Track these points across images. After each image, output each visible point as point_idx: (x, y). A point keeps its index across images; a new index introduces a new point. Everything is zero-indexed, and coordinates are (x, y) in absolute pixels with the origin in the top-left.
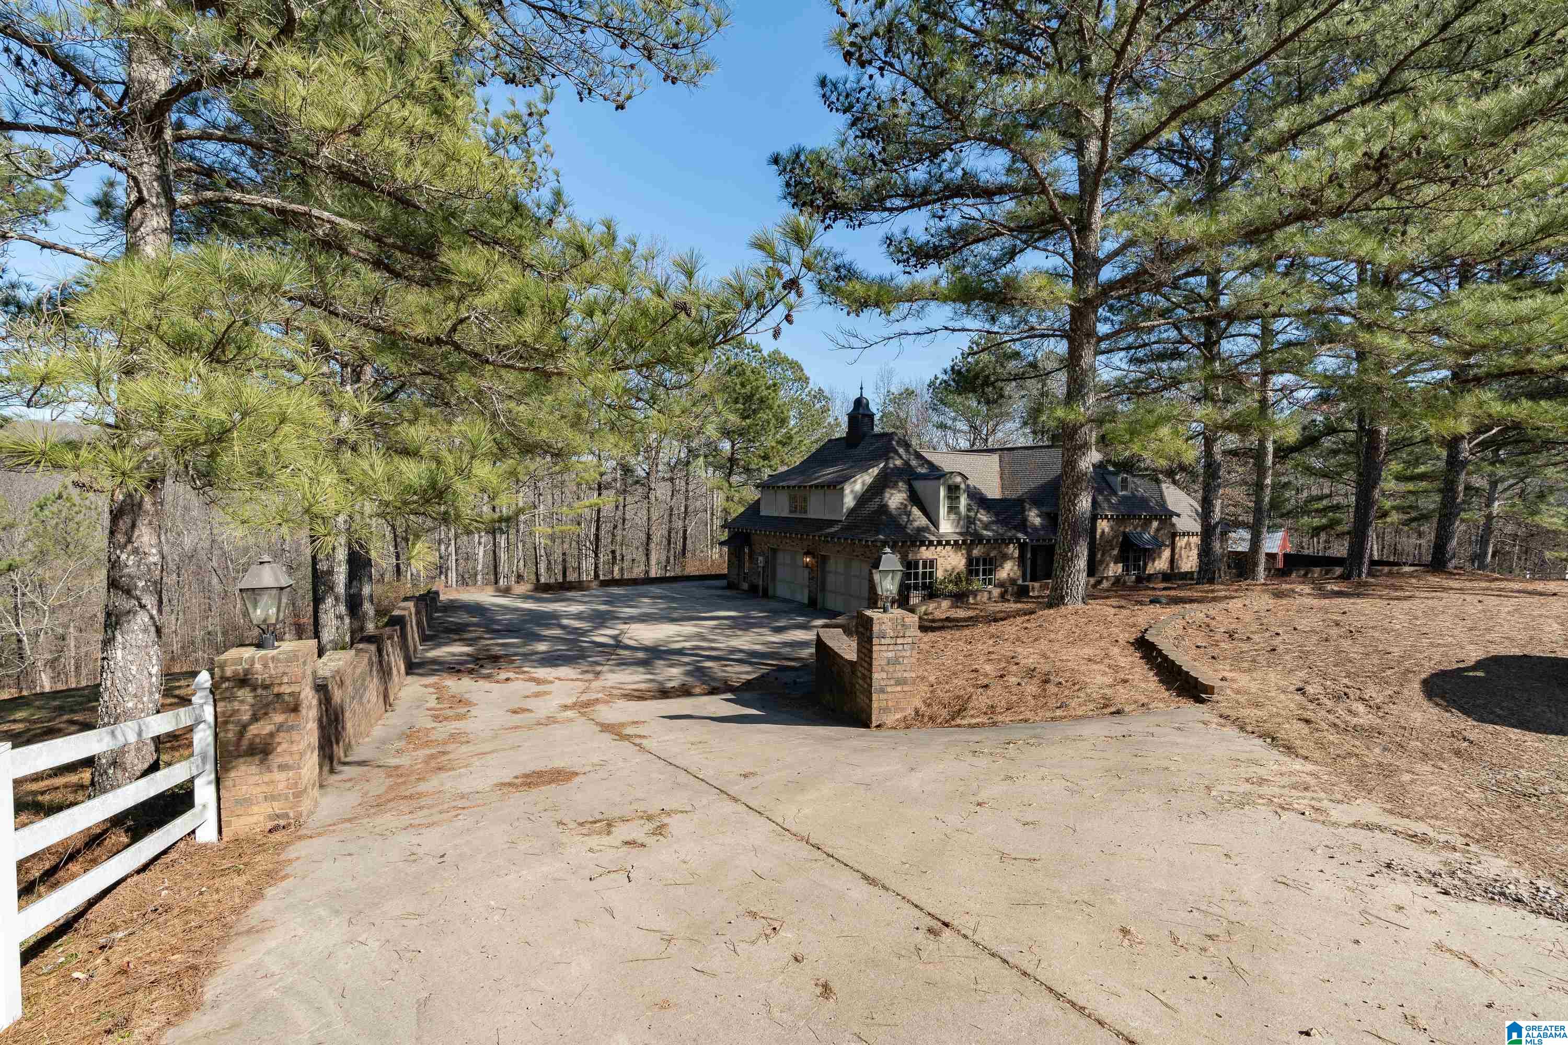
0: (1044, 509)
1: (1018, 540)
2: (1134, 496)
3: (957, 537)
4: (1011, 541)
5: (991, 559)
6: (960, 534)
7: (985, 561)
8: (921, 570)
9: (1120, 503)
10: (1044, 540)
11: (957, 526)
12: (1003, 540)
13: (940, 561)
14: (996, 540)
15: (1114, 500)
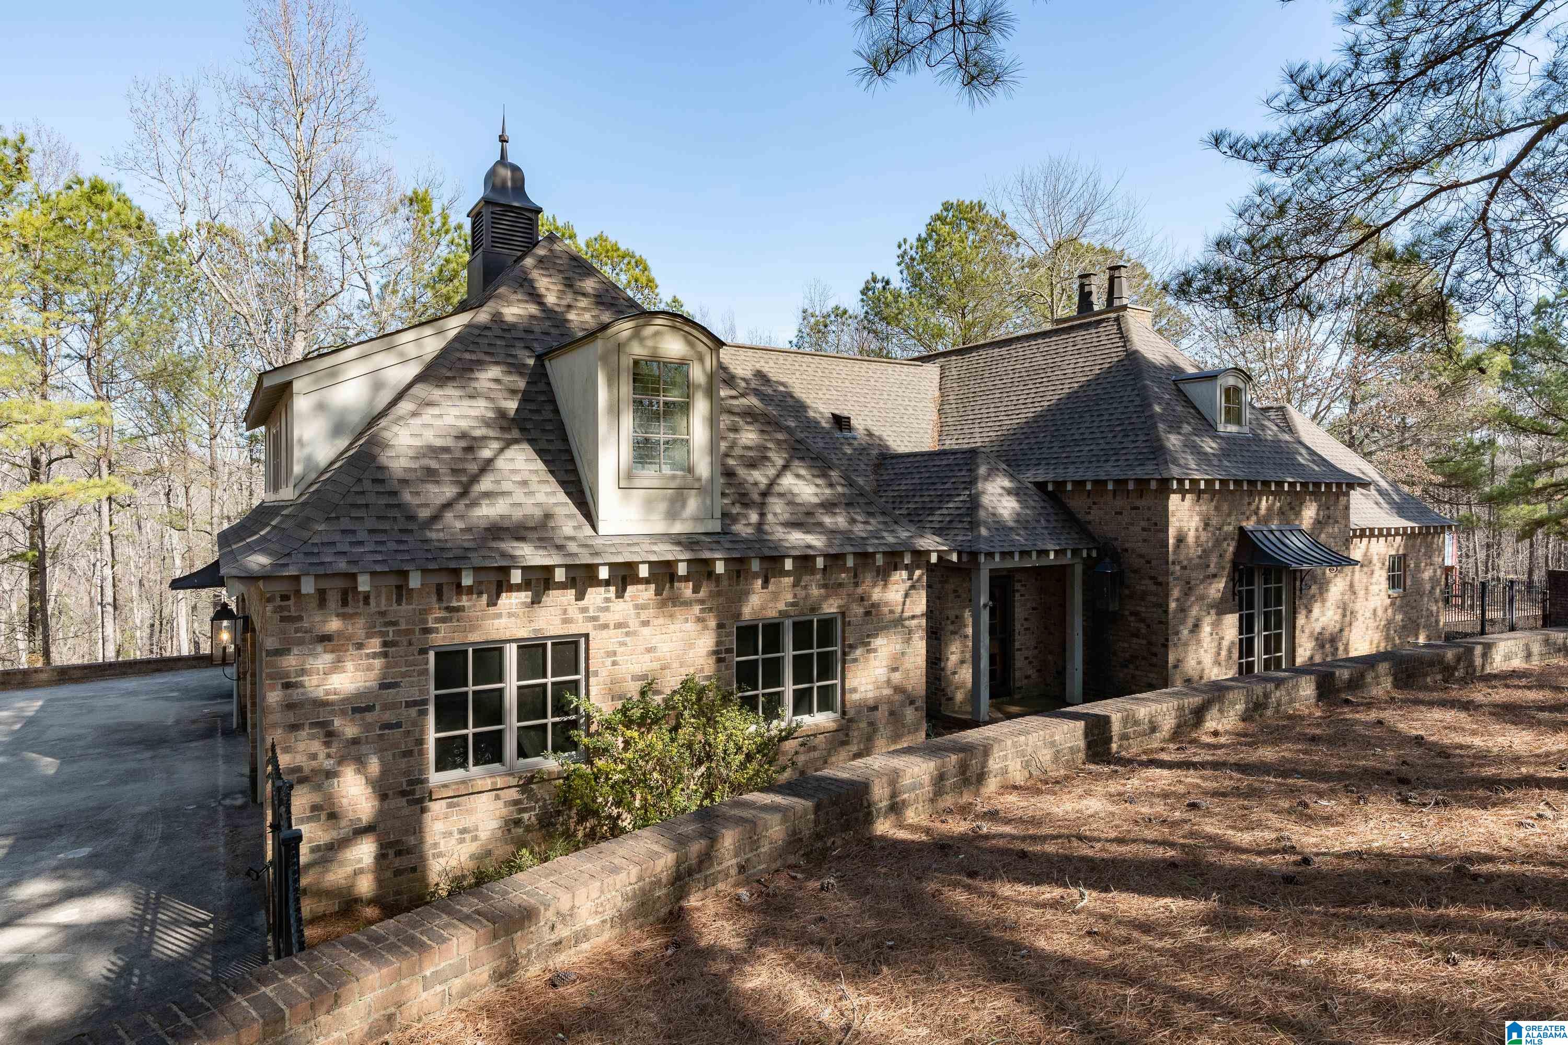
0: (1030, 476)
1: (920, 556)
2: (1257, 439)
3: (666, 552)
4: (894, 559)
5: (827, 625)
6: (688, 542)
7: (802, 632)
8: (511, 684)
9: (1225, 453)
10: (1024, 553)
11: (672, 515)
12: (865, 557)
13: (600, 643)
14: (834, 559)
15: (1209, 446)
